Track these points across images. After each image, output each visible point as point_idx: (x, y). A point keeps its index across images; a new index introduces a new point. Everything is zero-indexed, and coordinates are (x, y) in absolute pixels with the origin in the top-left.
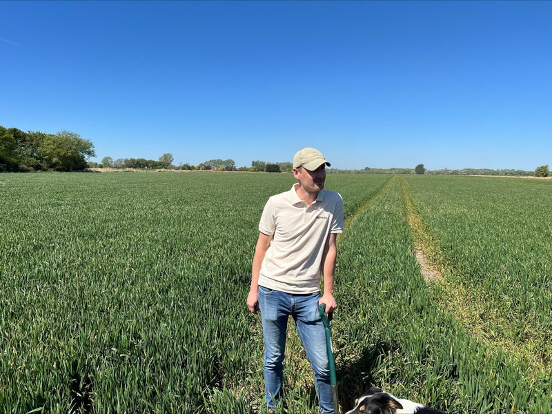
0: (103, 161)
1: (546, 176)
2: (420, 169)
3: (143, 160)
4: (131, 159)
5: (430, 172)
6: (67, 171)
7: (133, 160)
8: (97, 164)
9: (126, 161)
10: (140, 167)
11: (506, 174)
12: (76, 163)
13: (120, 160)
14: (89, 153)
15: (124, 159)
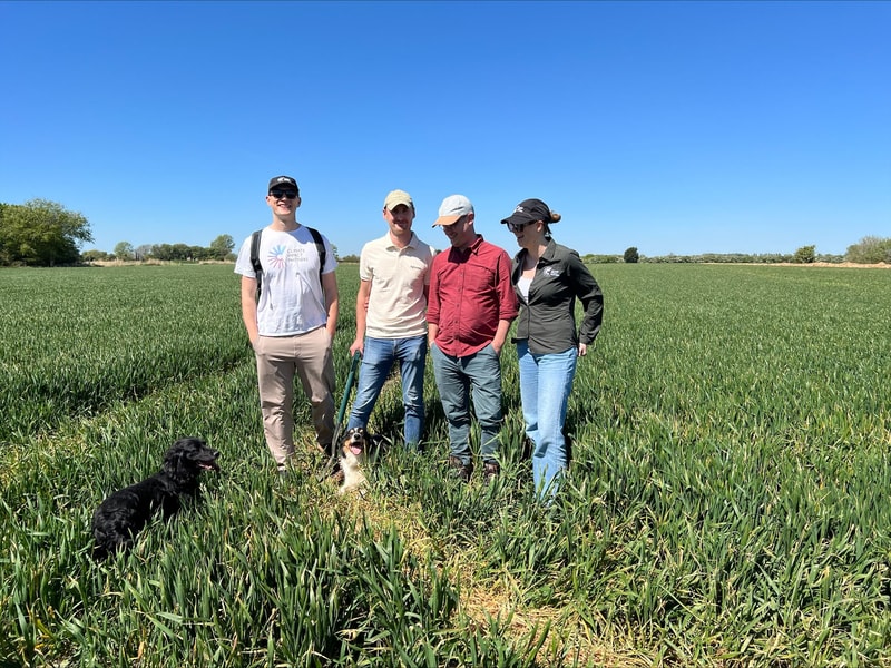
0: (117, 250)
1: (811, 261)
2: (632, 256)
3: (183, 246)
4: (164, 245)
5: (647, 260)
6: (44, 266)
7: (166, 247)
8: (105, 254)
9: (155, 249)
10: (179, 258)
11: (765, 261)
12: (60, 251)
13: (144, 248)
14: (82, 236)
15: (153, 244)
